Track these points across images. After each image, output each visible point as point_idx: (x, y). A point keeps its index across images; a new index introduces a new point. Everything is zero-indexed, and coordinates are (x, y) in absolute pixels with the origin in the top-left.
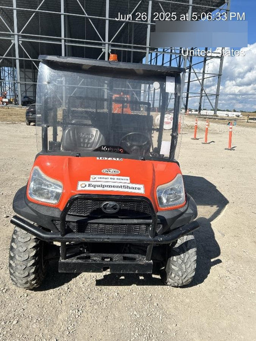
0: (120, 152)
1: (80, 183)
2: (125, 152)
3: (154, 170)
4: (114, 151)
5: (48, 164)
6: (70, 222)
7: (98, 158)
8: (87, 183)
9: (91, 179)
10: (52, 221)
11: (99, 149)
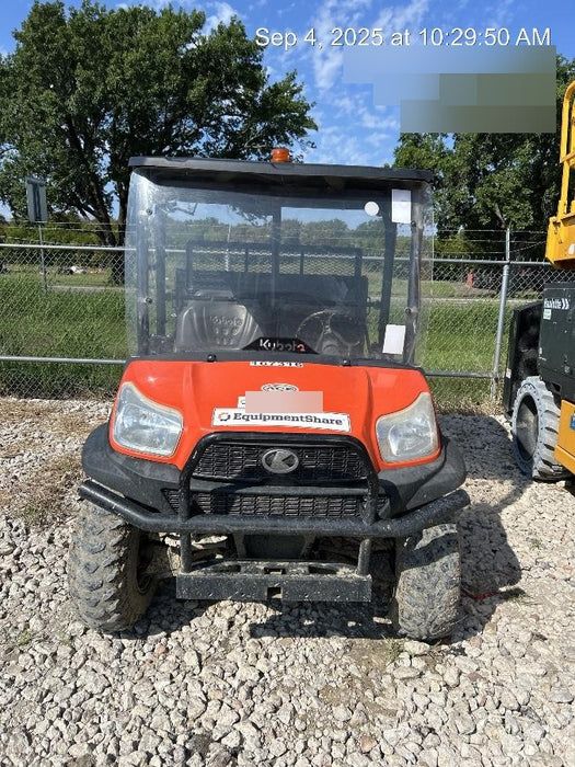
0: (298, 351)
1: (218, 412)
2: (309, 350)
3: (370, 387)
4: (286, 349)
5: (151, 379)
6: (197, 492)
7: (252, 364)
8: (232, 412)
9: (240, 405)
10: (163, 490)
11: (255, 346)
